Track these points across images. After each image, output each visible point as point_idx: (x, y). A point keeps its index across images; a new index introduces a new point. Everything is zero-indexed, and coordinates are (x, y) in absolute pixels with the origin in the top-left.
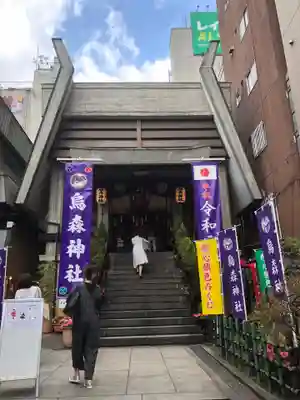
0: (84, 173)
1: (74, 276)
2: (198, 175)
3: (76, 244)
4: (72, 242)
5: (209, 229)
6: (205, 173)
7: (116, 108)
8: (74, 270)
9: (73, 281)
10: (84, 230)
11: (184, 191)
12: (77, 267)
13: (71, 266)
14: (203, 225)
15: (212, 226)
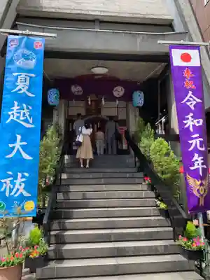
2: (177, 60)
5: (194, 126)
6: (186, 58)
7: (73, 6)
14: (185, 122)
15: (198, 122)
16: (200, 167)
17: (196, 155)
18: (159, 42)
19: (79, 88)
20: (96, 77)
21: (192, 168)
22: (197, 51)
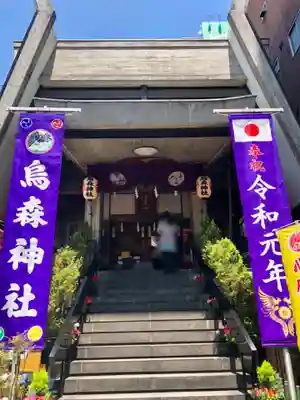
0: (50, 131)
1: (20, 305)
2: (240, 135)
3: (27, 246)
4: (21, 242)
6: (253, 130)
8: (21, 293)
9: (17, 314)
10: (44, 223)
11: (208, 181)
12: (27, 287)
13: (15, 287)
14: (254, 216)
15: (272, 216)
16: (278, 278)
17: (272, 262)
18: (215, 111)
19: (121, 176)
20: (145, 161)
21: (266, 281)
22: (267, 121)
